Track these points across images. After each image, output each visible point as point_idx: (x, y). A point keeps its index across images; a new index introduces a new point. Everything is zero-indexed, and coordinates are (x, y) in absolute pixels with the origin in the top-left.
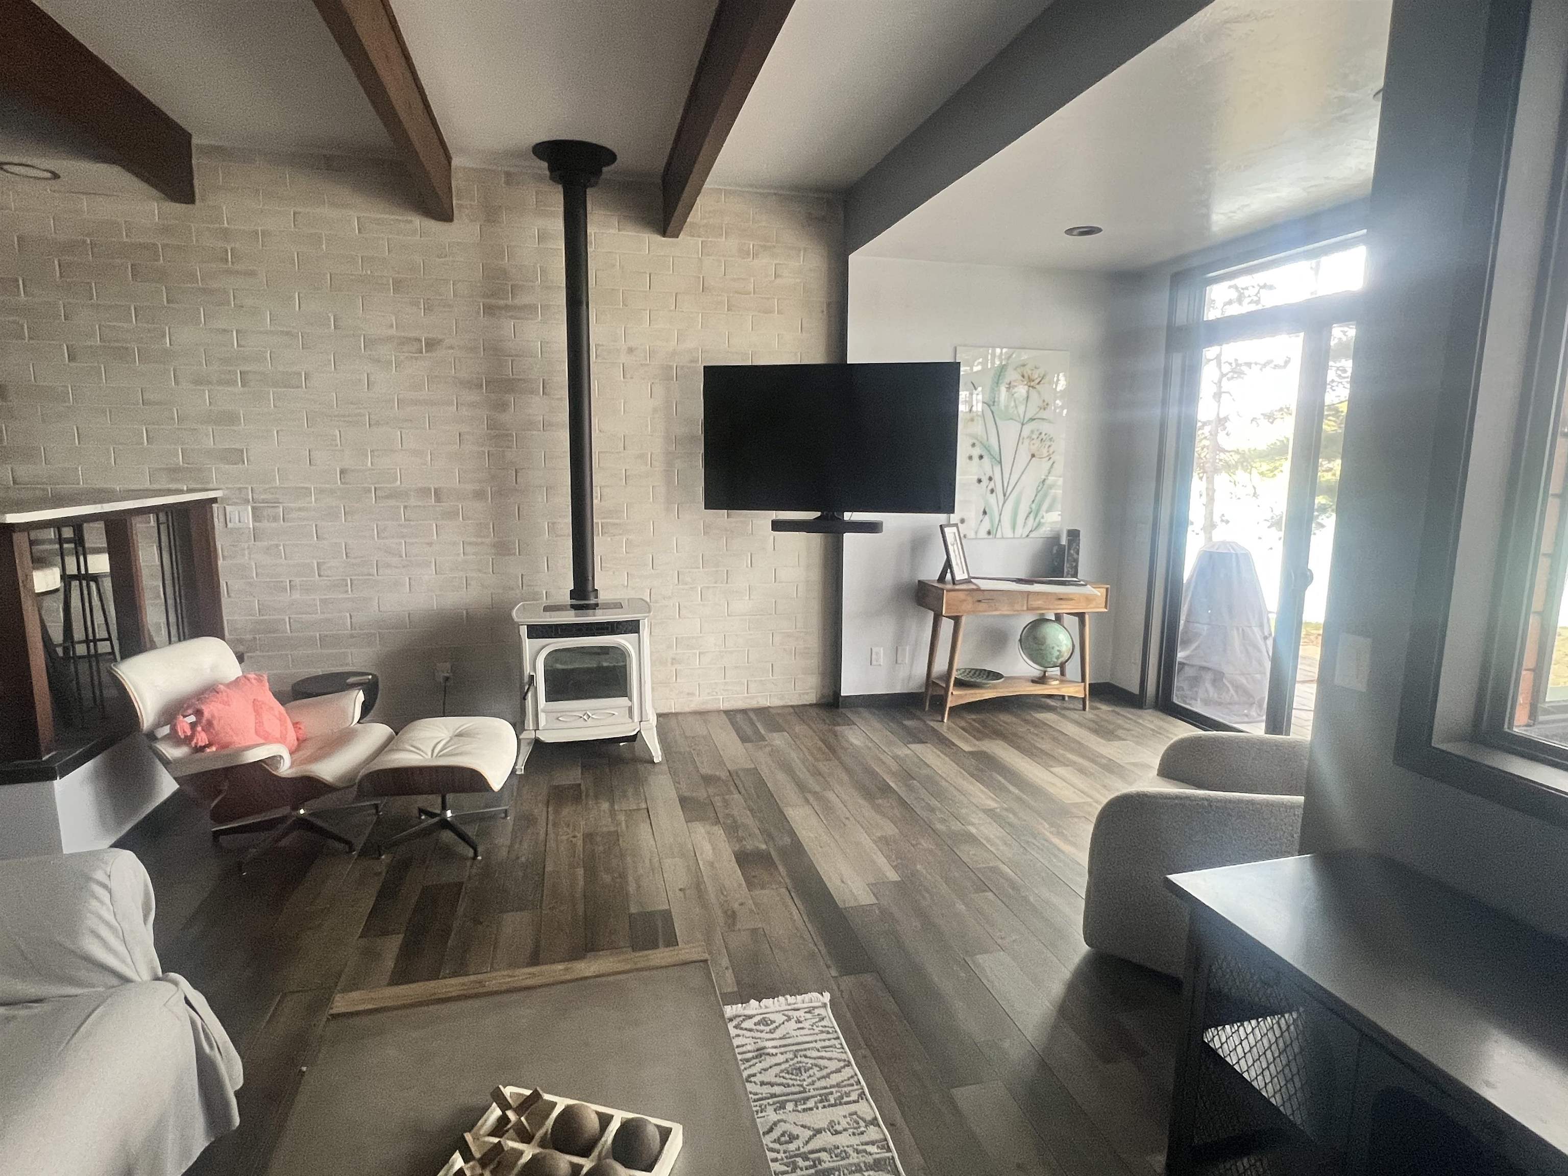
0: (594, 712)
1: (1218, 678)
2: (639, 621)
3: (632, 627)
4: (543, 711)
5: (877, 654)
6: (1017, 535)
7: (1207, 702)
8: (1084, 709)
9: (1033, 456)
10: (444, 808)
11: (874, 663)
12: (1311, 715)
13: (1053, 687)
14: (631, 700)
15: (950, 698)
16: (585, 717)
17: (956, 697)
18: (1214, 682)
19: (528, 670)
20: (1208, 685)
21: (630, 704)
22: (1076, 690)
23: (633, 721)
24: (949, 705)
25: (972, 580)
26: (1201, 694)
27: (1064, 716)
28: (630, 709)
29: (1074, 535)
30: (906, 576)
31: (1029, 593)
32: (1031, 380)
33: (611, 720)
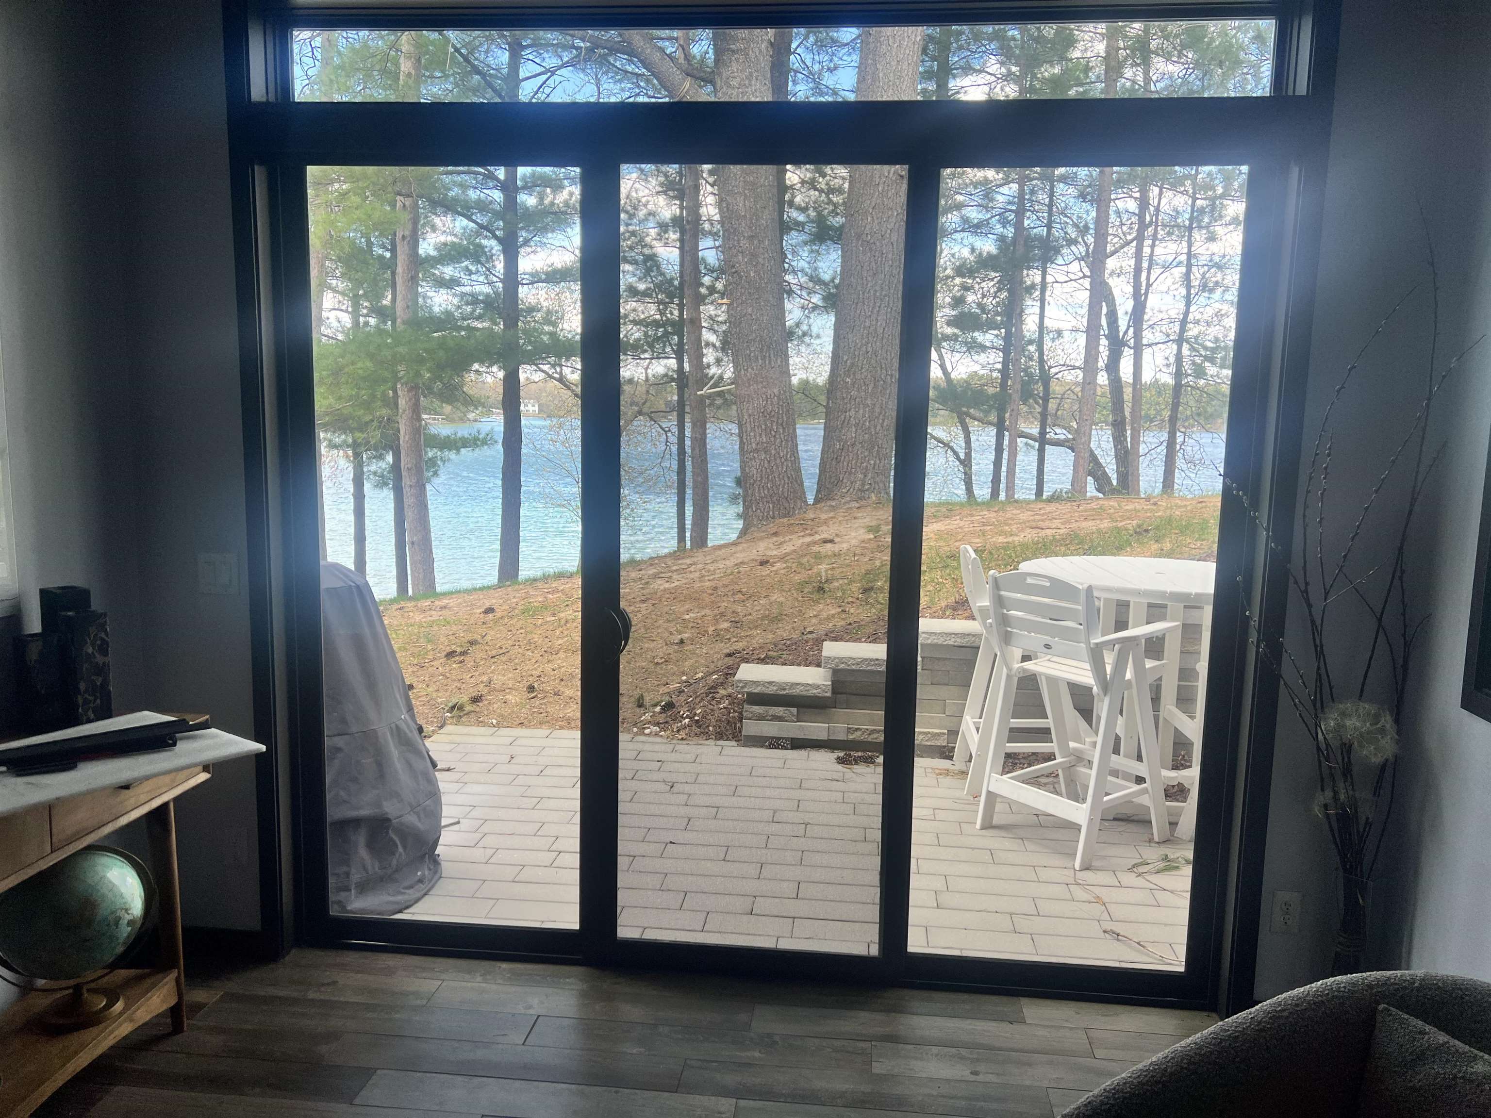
7: (364, 886)
22: (164, 995)
31: (51, 806)
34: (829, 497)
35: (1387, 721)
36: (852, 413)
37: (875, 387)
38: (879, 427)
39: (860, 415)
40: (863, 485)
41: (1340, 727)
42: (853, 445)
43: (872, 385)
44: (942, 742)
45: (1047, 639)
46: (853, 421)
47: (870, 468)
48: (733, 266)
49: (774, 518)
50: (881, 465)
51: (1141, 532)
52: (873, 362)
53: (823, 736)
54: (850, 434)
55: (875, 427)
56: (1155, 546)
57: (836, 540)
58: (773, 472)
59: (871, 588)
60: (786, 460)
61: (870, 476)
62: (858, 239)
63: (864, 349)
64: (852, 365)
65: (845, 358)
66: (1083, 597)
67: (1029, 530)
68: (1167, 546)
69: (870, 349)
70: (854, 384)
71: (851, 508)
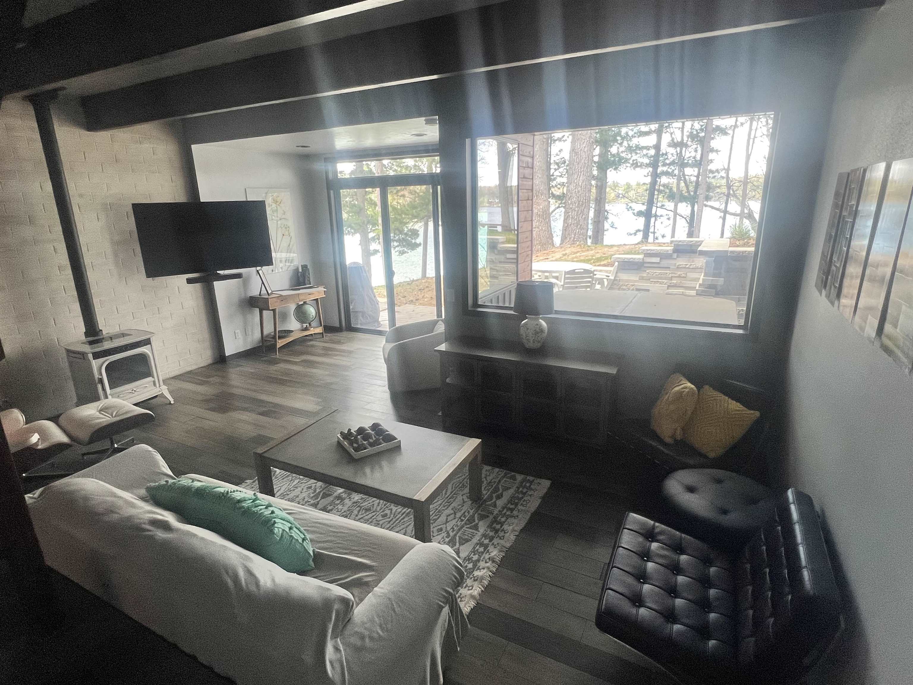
0: (137, 388)
1: (363, 313)
2: (150, 338)
3: (147, 342)
4: (110, 395)
5: (237, 333)
6: (284, 270)
7: (361, 324)
8: (323, 337)
9: (283, 235)
10: (112, 444)
11: (237, 337)
12: (388, 322)
13: (312, 331)
14: (153, 377)
15: (278, 344)
16: (133, 392)
17: (280, 343)
18: (363, 316)
19: (97, 376)
20: (361, 318)
21: (153, 379)
22: (320, 330)
23: (157, 387)
24: (278, 347)
25: (273, 292)
26: (359, 322)
27: (316, 341)
28: (154, 382)
29: (304, 267)
30: (243, 296)
31: (299, 294)
32: (277, 202)
33: (146, 390)
36: (570, 214)
37: (579, 204)
38: (580, 218)
39: (573, 214)
40: (574, 239)
43: (577, 203)
46: (571, 216)
47: (577, 233)
49: (541, 251)
50: (581, 232)
52: (578, 195)
55: (579, 218)
58: (540, 235)
60: (545, 231)
61: (577, 236)
64: (571, 196)
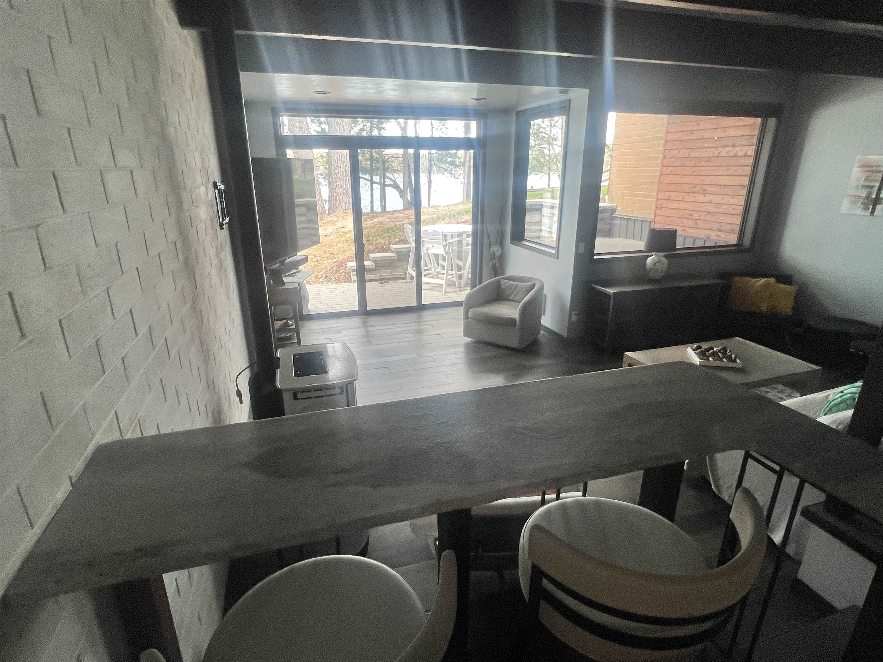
34: (334, 212)
35: (500, 248)
37: (346, 174)
41: (493, 250)
42: (340, 194)
43: (344, 173)
44: (403, 276)
45: (433, 245)
47: (347, 202)
48: (293, 132)
51: (438, 218)
53: (374, 278)
54: (339, 190)
56: (444, 222)
57: (345, 227)
59: (369, 240)
61: (347, 204)
62: (335, 122)
63: (341, 160)
64: (337, 166)
65: (334, 164)
66: (441, 234)
67: (406, 220)
68: (447, 222)
69: (343, 160)
70: (338, 173)
71: (343, 216)
